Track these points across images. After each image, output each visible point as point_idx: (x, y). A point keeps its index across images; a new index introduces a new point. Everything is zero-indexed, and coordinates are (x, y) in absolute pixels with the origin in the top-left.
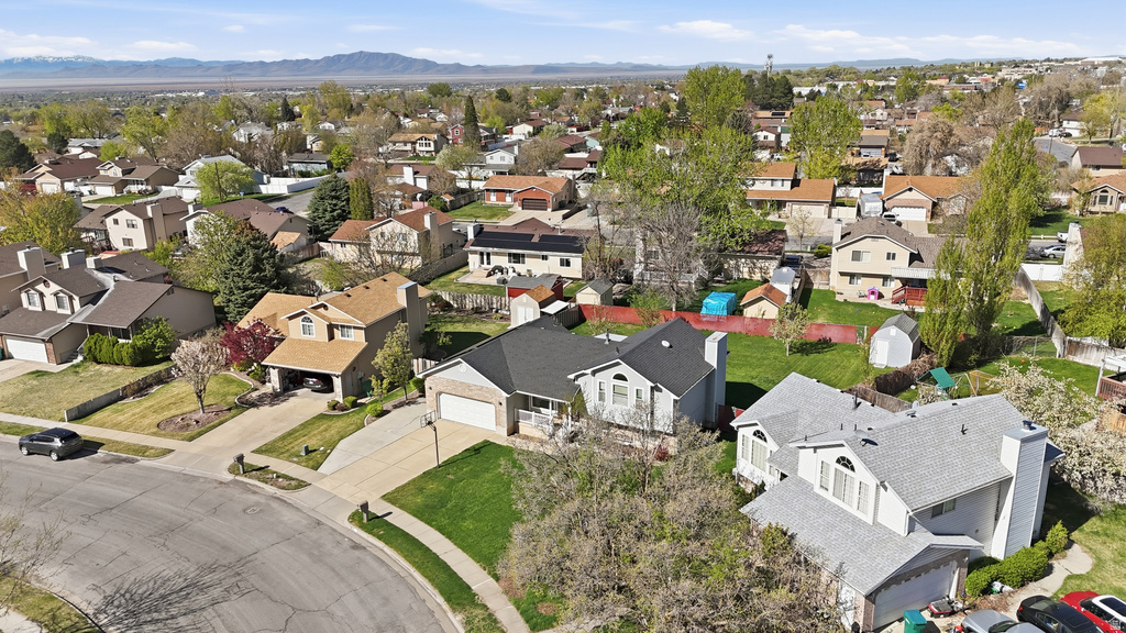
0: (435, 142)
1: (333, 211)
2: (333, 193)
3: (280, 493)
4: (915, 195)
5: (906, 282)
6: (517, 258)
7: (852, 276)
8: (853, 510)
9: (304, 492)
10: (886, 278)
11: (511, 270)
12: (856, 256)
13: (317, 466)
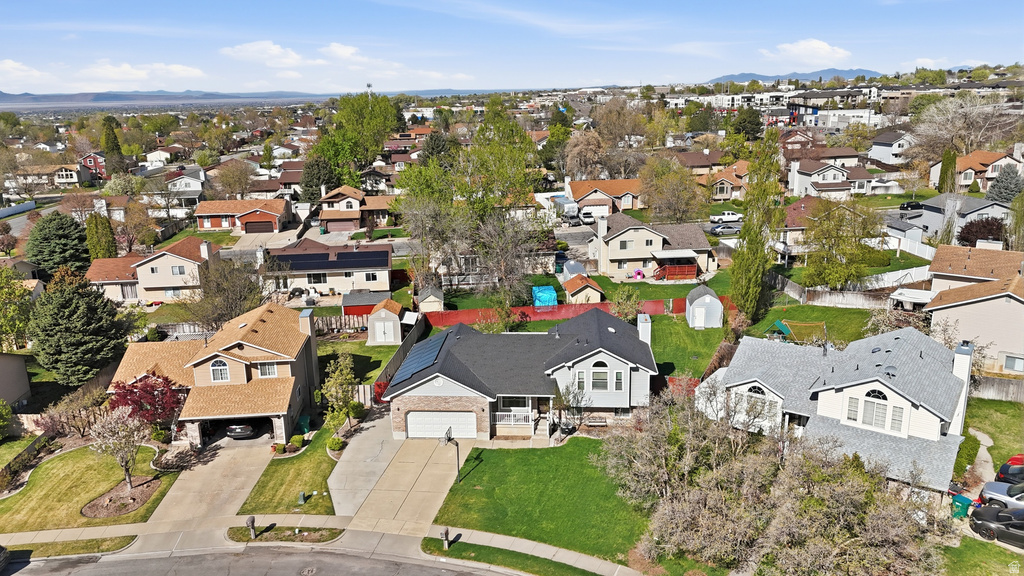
0: (78, 173)
1: (64, 251)
2: (61, 232)
3: (318, 547)
4: (599, 196)
5: (661, 262)
6: (318, 279)
7: (620, 262)
8: (887, 431)
9: (344, 539)
10: (645, 261)
11: (312, 291)
12: (623, 245)
13: (331, 511)
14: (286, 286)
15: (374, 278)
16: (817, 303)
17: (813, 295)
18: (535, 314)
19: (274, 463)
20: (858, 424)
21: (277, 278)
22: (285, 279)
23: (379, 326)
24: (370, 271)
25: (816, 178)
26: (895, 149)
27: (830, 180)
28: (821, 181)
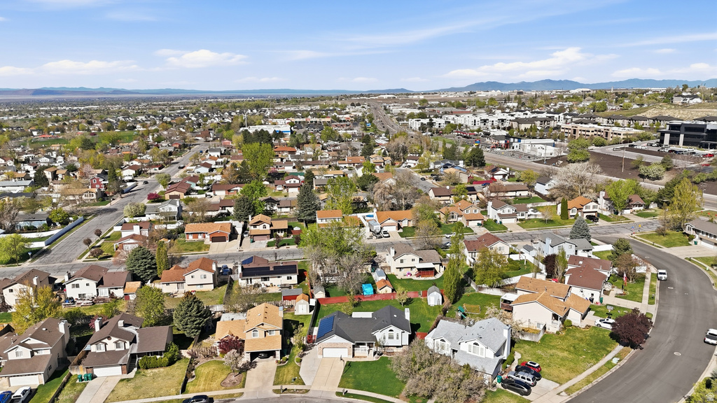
0: (96, 193)
3: (303, 395)
4: (391, 221)
5: (419, 269)
6: (266, 279)
7: (400, 268)
8: (480, 355)
9: (310, 393)
10: (411, 268)
11: (263, 285)
12: (402, 261)
13: (304, 384)
14: (251, 283)
15: (291, 278)
16: (482, 292)
17: (481, 289)
18: (364, 298)
19: (278, 367)
20: (472, 353)
21: (247, 279)
22: (251, 279)
23: (300, 306)
24: (289, 275)
25: (500, 211)
26: (547, 186)
27: (506, 213)
28: (502, 213)
